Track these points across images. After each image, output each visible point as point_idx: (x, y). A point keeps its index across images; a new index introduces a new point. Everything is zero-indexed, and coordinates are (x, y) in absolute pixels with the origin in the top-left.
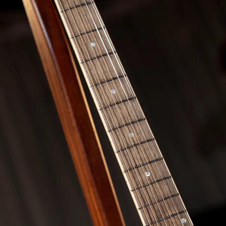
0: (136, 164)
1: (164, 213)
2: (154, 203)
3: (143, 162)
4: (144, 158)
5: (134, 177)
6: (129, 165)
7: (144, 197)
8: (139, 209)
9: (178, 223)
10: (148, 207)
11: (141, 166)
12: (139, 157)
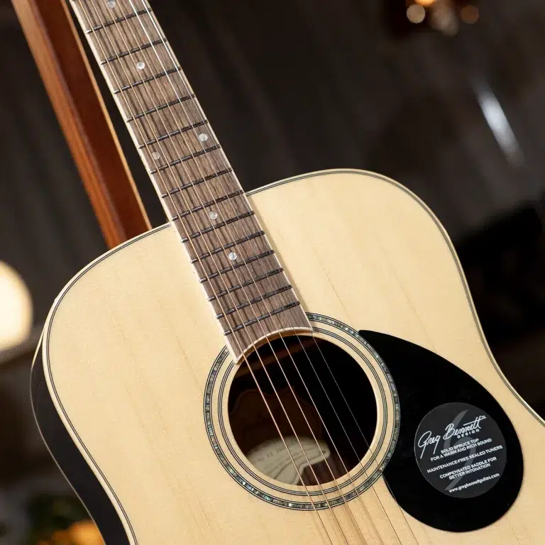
0: (120, 51)
1: (171, 126)
2: (153, 111)
3: (132, 47)
4: (134, 40)
5: (117, 72)
6: (110, 54)
7: (135, 103)
8: (129, 121)
9: (194, 140)
10: (142, 118)
11: (128, 54)
12: (126, 39)
